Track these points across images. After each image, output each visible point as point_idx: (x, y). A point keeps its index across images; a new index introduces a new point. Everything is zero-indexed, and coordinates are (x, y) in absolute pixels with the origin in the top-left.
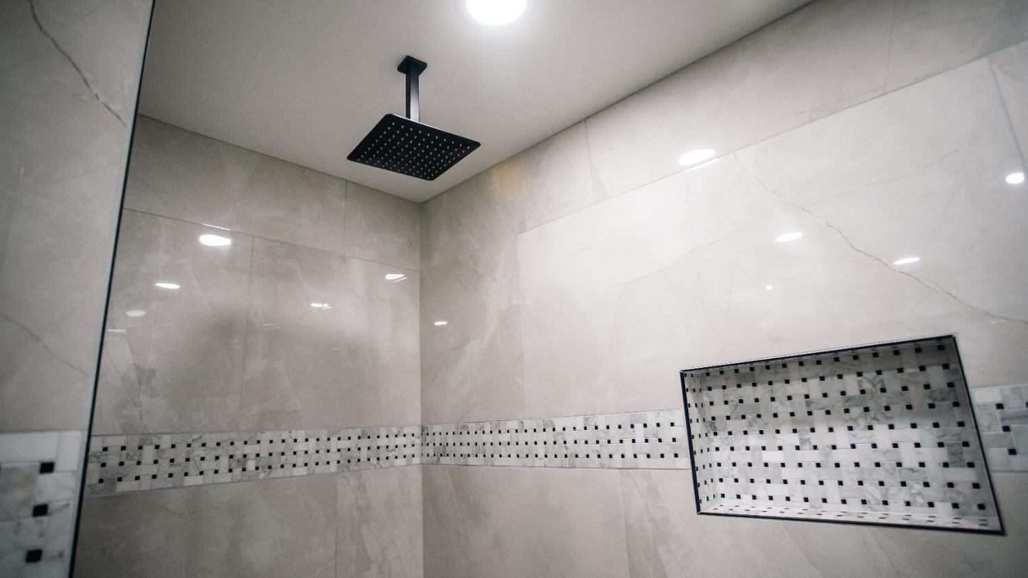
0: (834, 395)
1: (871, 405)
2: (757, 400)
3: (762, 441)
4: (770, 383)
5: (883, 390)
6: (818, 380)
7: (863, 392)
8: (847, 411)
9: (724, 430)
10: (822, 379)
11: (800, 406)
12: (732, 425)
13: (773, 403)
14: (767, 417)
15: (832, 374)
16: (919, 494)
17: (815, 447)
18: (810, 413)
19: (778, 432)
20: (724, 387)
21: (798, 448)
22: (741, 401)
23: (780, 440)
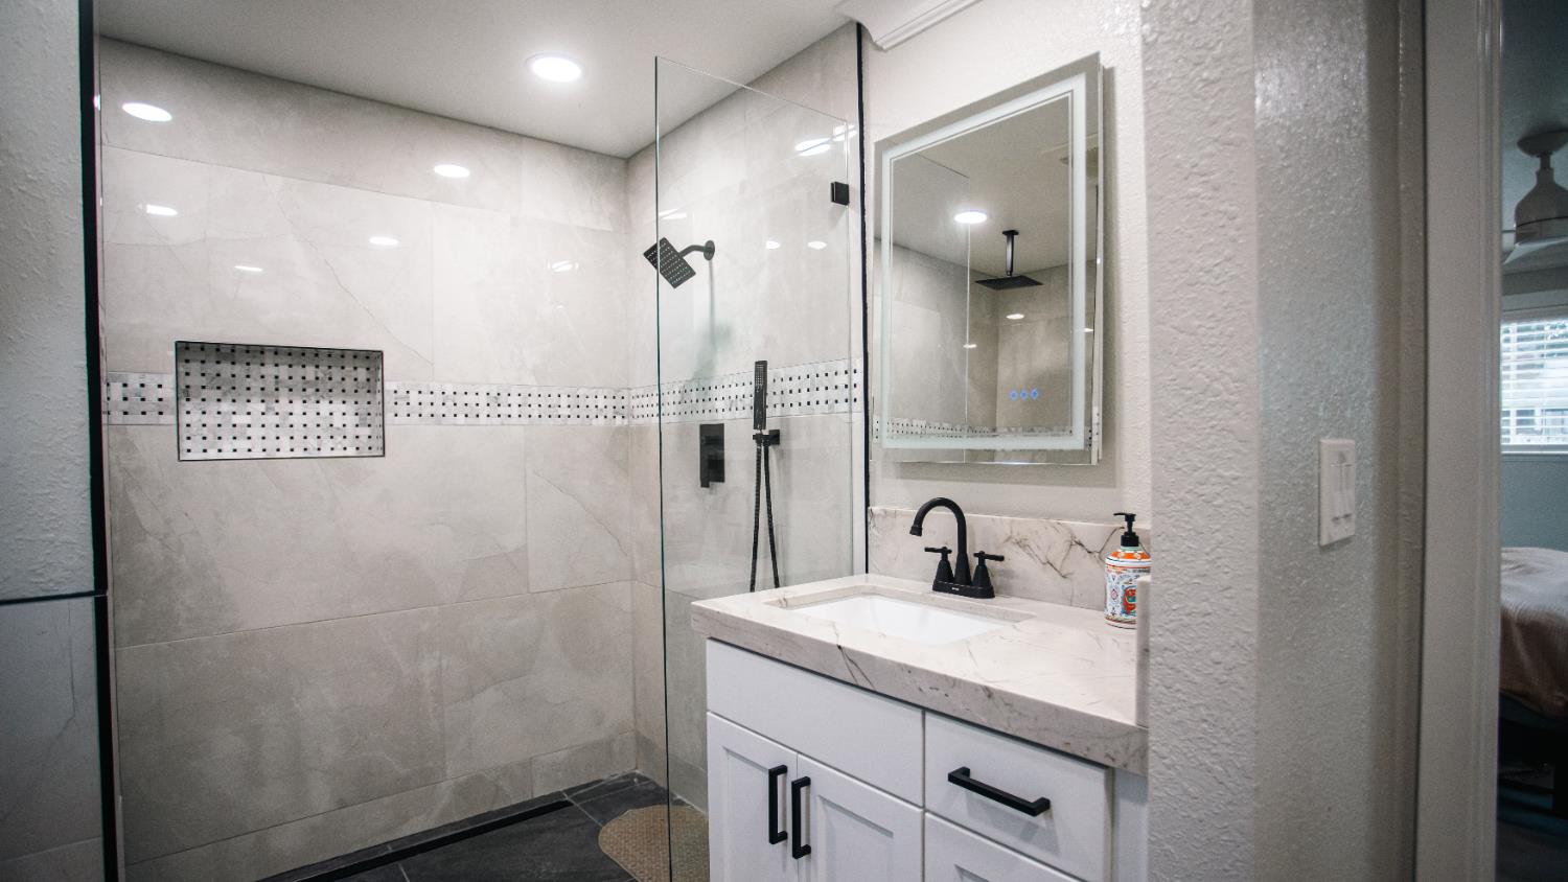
0: (297, 378)
1: (320, 387)
2: (233, 376)
3: (233, 408)
4: (248, 364)
5: (330, 379)
6: (286, 367)
7: (317, 378)
8: (304, 390)
9: (196, 397)
10: (290, 366)
11: (270, 384)
12: (205, 393)
13: (248, 380)
14: (241, 389)
15: (298, 364)
16: (340, 443)
17: (277, 414)
18: (277, 389)
19: (249, 401)
20: (203, 362)
21: (263, 414)
22: (218, 375)
23: (250, 407)
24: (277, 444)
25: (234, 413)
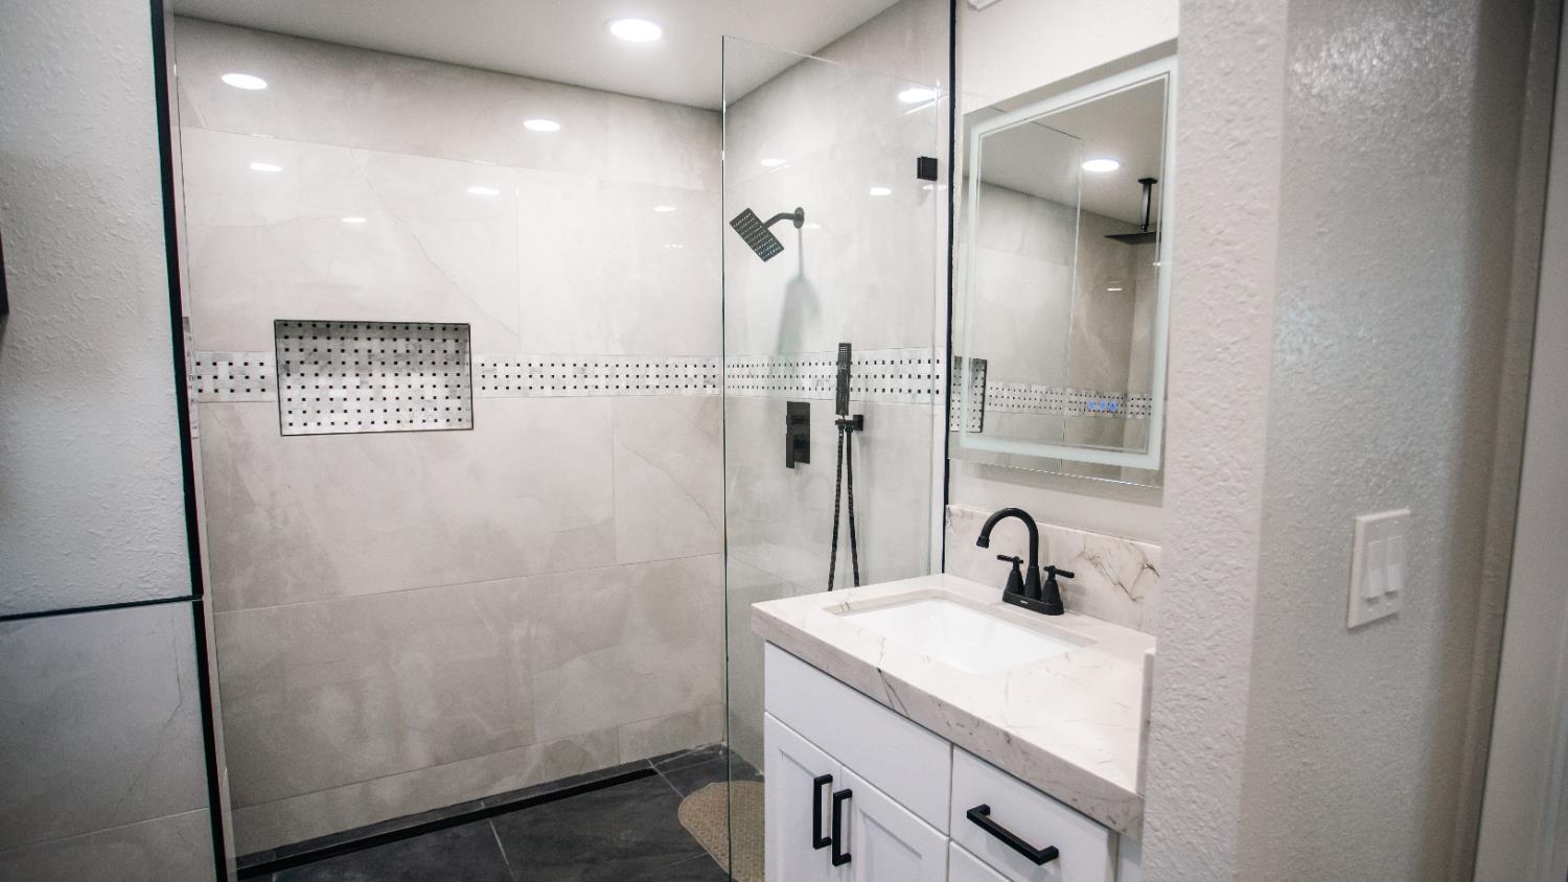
0: (389, 352)
1: (412, 360)
2: (329, 351)
3: (331, 381)
4: (343, 339)
5: (420, 351)
6: (379, 340)
7: (408, 351)
8: (396, 363)
9: (296, 372)
10: (382, 339)
11: (363, 357)
12: (303, 369)
13: (343, 354)
14: (337, 364)
15: (389, 338)
16: (431, 415)
17: (371, 387)
18: (370, 363)
19: (344, 375)
20: (301, 338)
21: (358, 387)
22: (315, 350)
23: (345, 381)
24: (372, 417)
25: (331, 387)
